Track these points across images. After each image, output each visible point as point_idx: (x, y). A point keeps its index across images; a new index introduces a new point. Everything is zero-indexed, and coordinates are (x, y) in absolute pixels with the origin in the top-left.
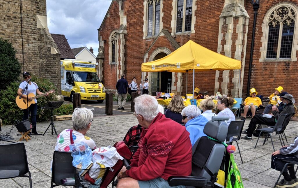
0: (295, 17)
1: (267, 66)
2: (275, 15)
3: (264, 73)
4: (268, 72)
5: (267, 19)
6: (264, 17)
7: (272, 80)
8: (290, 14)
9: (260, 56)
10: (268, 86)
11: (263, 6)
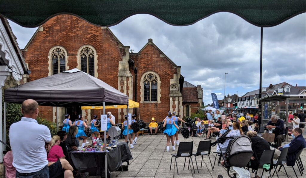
0: (157, 79)
1: (145, 105)
2: (147, 78)
3: (144, 109)
4: (146, 109)
5: (142, 79)
6: (141, 78)
7: (149, 113)
8: (154, 78)
9: (141, 99)
10: (147, 116)
11: (140, 72)
